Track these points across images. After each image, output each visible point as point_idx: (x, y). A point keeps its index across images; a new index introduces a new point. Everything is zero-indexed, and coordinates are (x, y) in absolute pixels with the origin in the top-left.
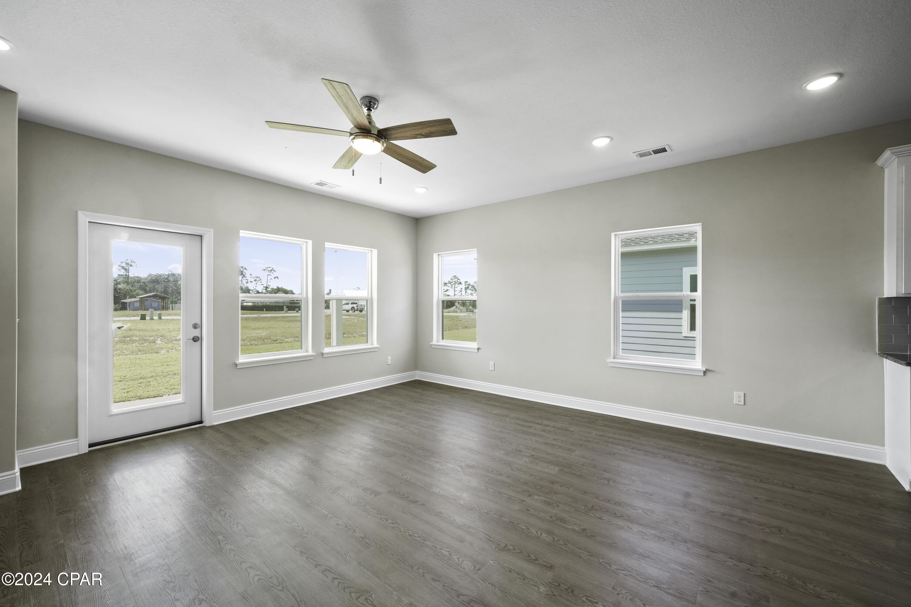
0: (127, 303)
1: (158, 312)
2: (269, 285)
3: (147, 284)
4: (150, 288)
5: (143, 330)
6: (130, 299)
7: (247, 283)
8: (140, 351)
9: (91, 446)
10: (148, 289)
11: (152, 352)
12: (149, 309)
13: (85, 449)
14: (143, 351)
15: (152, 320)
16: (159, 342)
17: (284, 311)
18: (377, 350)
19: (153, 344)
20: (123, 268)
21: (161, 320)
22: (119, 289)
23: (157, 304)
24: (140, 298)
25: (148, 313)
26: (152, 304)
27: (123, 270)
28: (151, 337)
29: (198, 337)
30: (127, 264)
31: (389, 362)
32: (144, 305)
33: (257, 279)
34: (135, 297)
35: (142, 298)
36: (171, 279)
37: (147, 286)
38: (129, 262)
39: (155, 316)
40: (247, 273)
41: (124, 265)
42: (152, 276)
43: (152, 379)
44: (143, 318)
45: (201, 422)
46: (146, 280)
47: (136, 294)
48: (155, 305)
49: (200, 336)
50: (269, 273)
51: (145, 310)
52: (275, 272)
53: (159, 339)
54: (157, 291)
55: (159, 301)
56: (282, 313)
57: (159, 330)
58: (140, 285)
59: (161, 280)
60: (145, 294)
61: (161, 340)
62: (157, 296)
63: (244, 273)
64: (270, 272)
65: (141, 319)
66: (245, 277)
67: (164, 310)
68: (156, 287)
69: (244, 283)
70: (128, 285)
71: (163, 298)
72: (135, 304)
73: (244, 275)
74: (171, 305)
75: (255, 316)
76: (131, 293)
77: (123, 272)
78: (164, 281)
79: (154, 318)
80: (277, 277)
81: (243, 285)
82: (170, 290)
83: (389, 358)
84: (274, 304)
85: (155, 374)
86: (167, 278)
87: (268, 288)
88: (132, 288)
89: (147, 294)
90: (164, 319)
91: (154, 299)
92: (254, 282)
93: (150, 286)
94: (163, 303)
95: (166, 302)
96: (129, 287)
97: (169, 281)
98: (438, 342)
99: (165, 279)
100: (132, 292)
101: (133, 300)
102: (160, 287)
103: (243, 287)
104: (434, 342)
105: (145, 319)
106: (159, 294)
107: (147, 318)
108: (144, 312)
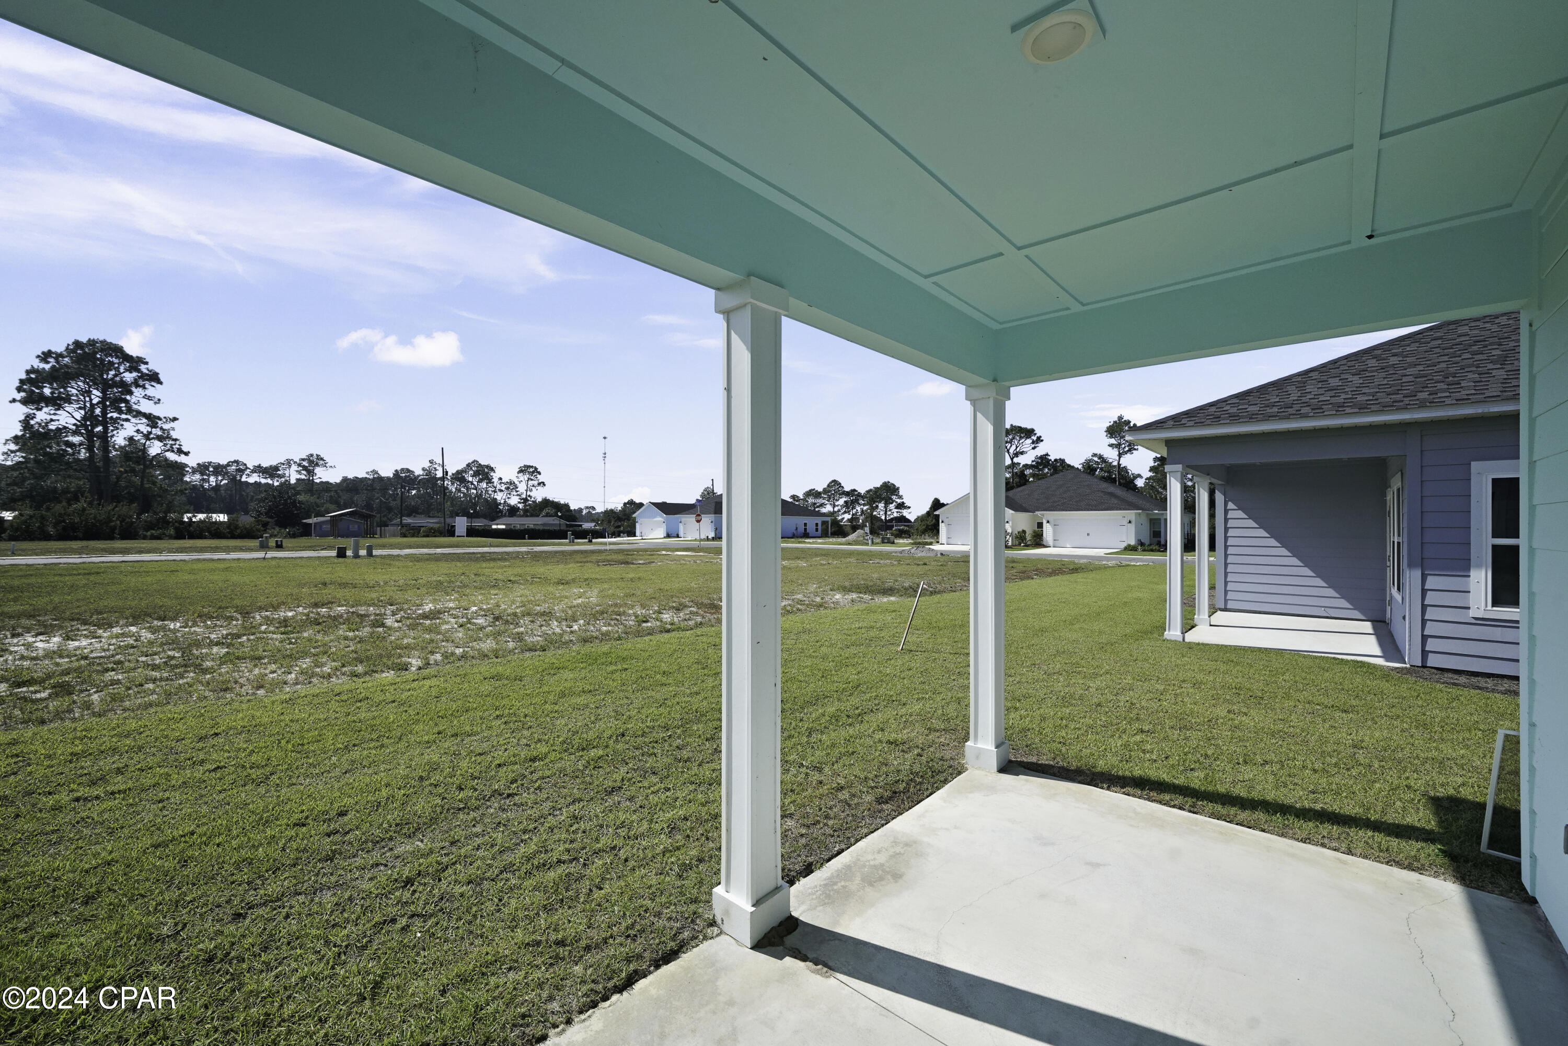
0: (311, 524)
3: (341, 494)
7: (495, 492)
10: (342, 501)
20: (305, 468)
22: (299, 502)
23: (356, 526)
27: (304, 472)
30: (311, 462)
33: (511, 486)
36: (377, 486)
37: (339, 497)
38: (314, 458)
40: (495, 477)
41: (305, 463)
47: (325, 510)
70: (312, 495)
74: (378, 529)
75: (524, 549)
77: (303, 477)
78: (366, 490)
82: (375, 505)
86: (371, 485)
92: (506, 492)
93: (345, 497)
96: (312, 499)
97: (374, 489)
99: (368, 486)
100: (318, 506)
101: (321, 519)
102: (360, 499)
107: (349, 553)
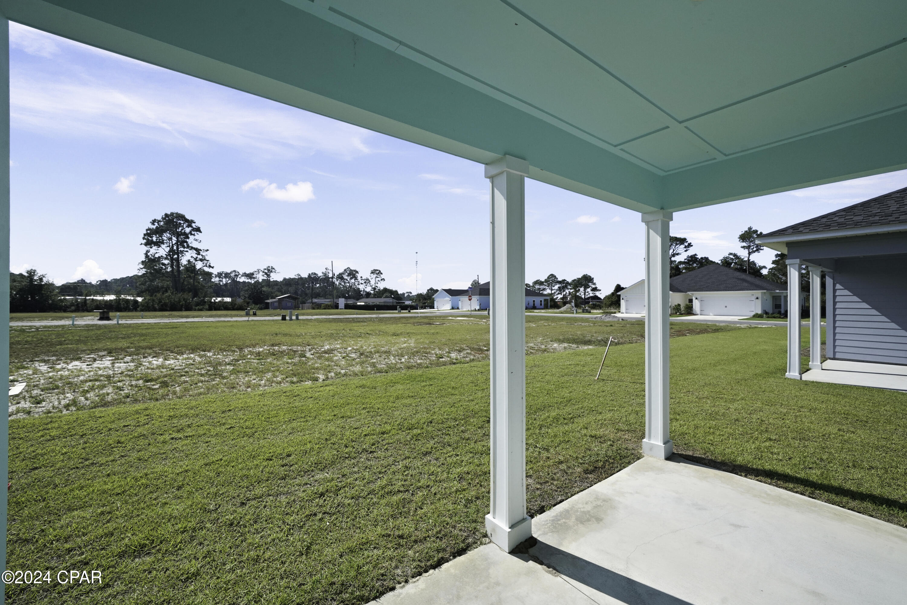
0: (269, 303)
1: (294, 312)
2: (377, 287)
3: (283, 287)
4: (285, 290)
6: (271, 300)
7: (359, 284)
10: (283, 291)
12: (287, 310)
15: (291, 320)
20: (266, 274)
21: (299, 320)
22: (264, 291)
24: (278, 299)
25: (286, 313)
26: (287, 304)
27: (266, 276)
30: (269, 270)
33: (367, 281)
34: (275, 298)
36: (300, 282)
38: (270, 268)
39: (293, 316)
40: (359, 276)
41: (266, 271)
42: (286, 280)
44: (284, 318)
46: (282, 283)
47: (276, 295)
48: (289, 304)
50: (377, 276)
51: (284, 310)
52: (382, 274)
54: (290, 293)
55: (294, 302)
57: (296, 328)
58: (278, 288)
60: (282, 296)
62: (291, 297)
63: (356, 276)
64: (377, 274)
66: (356, 280)
67: (299, 310)
70: (269, 288)
71: (296, 299)
72: (275, 304)
73: (356, 278)
74: (301, 305)
75: (374, 316)
76: (272, 295)
77: (265, 278)
78: (295, 284)
79: (293, 318)
80: (384, 279)
81: (355, 286)
82: (299, 292)
84: (383, 304)
86: (297, 282)
87: (377, 289)
88: (272, 290)
90: (301, 319)
91: (289, 300)
92: (364, 284)
93: (285, 288)
96: (270, 290)
97: (298, 284)
100: (272, 293)
101: (274, 300)
102: (292, 289)
103: (356, 289)
106: (292, 295)
107: (287, 318)
108: (283, 312)
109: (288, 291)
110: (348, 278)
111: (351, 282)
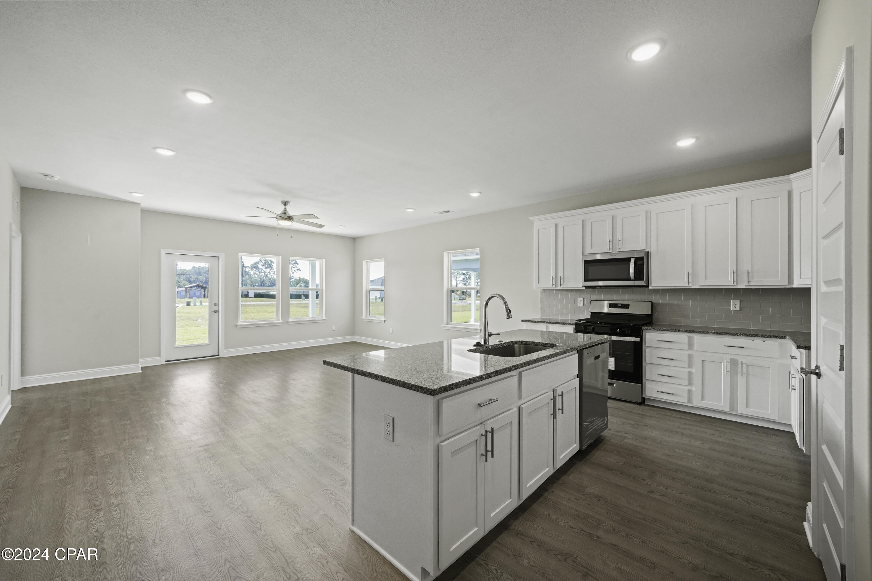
1: (200, 299)
2: (292, 276)
4: (193, 279)
5: (188, 312)
6: (178, 289)
8: (187, 325)
9: (166, 361)
11: (195, 326)
12: (193, 297)
13: (164, 363)
14: (189, 325)
15: (195, 306)
16: (199, 320)
17: (302, 299)
18: (324, 321)
19: (195, 322)
21: (202, 306)
24: (186, 288)
25: (192, 300)
26: (195, 293)
28: (194, 317)
29: (217, 311)
31: (334, 329)
32: (189, 293)
34: (182, 287)
35: (187, 288)
39: (197, 303)
42: (195, 269)
43: (194, 340)
44: (188, 304)
45: (218, 355)
46: (190, 272)
48: (198, 293)
49: (218, 310)
50: (293, 266)
51: (190, 298)
52: (298, 264)
53: (200, 319)
54: (200, 282)
55: (201, 290)
56: (300, 301)
57: (200, 313)
58: (186, 277)
59: (203, 272)
60: (190, 285)
61: (201, 319)
62: (199, 286)
63: (271, 266)
64: (293, 264)
65: (187, 305)
66: (272, 269)
67: (205, 298)
68: (199, 278)
69: (272, 274)
71: (204, 288)
72: (182, 293)
73: (272, 268)
76: (179, 284)
79: (197, 304)
80: (300, 269)
81: (271, 276)
83: (334, 327)
85: (196, 338)
87: (292, 279)
88: (179, 280)
89: (191, 284)
90: (204, 305)
91: (197, 289)
94: (204, 292)
95: (207, 291)
98: (366, 317)
103: (271, 278)
104: (364, 317)
105: (190, 305)
106: (200, 284)
108: (189, 300)
109: (198, 280)
110: (264, 268)
111: (266, 272)
